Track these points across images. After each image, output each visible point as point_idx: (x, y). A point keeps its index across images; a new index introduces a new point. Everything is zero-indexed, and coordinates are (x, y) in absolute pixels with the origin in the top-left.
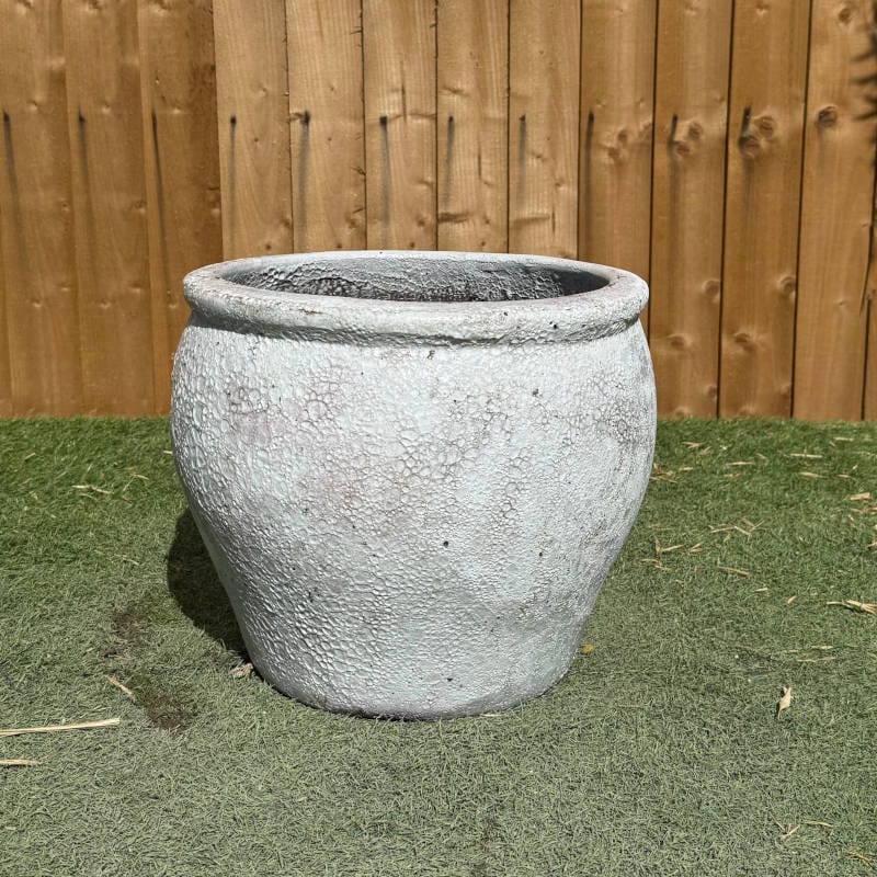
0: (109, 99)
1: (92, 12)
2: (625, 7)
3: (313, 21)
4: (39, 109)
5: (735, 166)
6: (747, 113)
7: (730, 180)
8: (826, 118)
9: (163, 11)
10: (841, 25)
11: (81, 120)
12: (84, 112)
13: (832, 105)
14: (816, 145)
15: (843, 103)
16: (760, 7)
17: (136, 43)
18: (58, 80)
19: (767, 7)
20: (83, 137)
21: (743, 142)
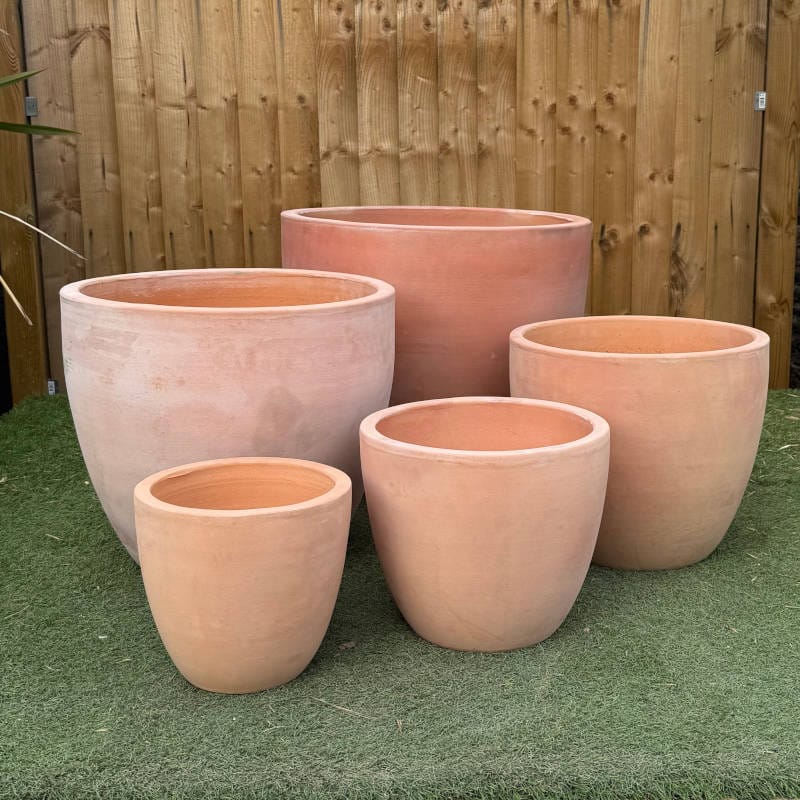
0: (266, 222)
1: (258, 177)
2: (539, 172)
3: (374, 180)
4: (228, 229)
5: (598, 254)
6: (603, 228)
7: (595, 263)
8: (644, 230)
9: (295, 177)
10: (651, 182)
11: (251, 233)
12: (253, 230)
13: (646, 223)
14: (639, 244)
15: (653, 222)
16: (609, 173)
17: (280, 191)
18: (239, 213)
19: (613, 173)
20: (251, 241)
21: (602, 242)
